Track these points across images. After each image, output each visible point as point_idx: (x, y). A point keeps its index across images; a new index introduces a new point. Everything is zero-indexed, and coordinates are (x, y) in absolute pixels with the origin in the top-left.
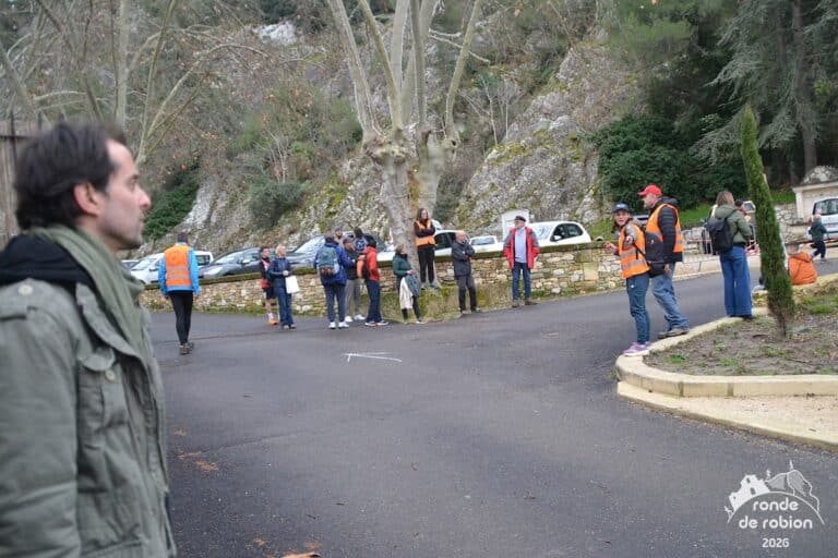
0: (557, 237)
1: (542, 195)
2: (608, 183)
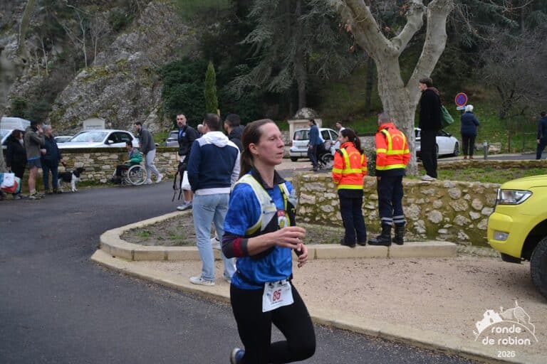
0: (110, 141)
1: (118, 109)
2: (168, 105)
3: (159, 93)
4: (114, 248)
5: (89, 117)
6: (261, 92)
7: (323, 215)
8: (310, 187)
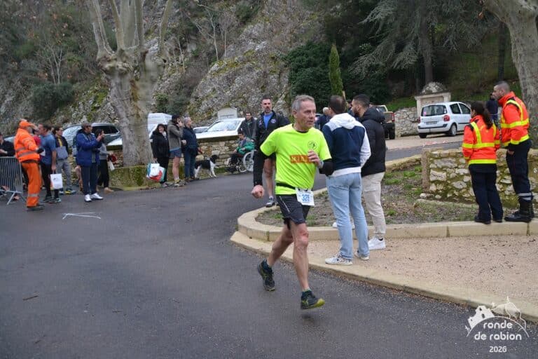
1: (249, 97)
2: (294, 90)
3: (285, 79)
4: (251, 229)
5: (223, 108)
6: (386, 69)
7: (455, 192)
8: (440, 164)
